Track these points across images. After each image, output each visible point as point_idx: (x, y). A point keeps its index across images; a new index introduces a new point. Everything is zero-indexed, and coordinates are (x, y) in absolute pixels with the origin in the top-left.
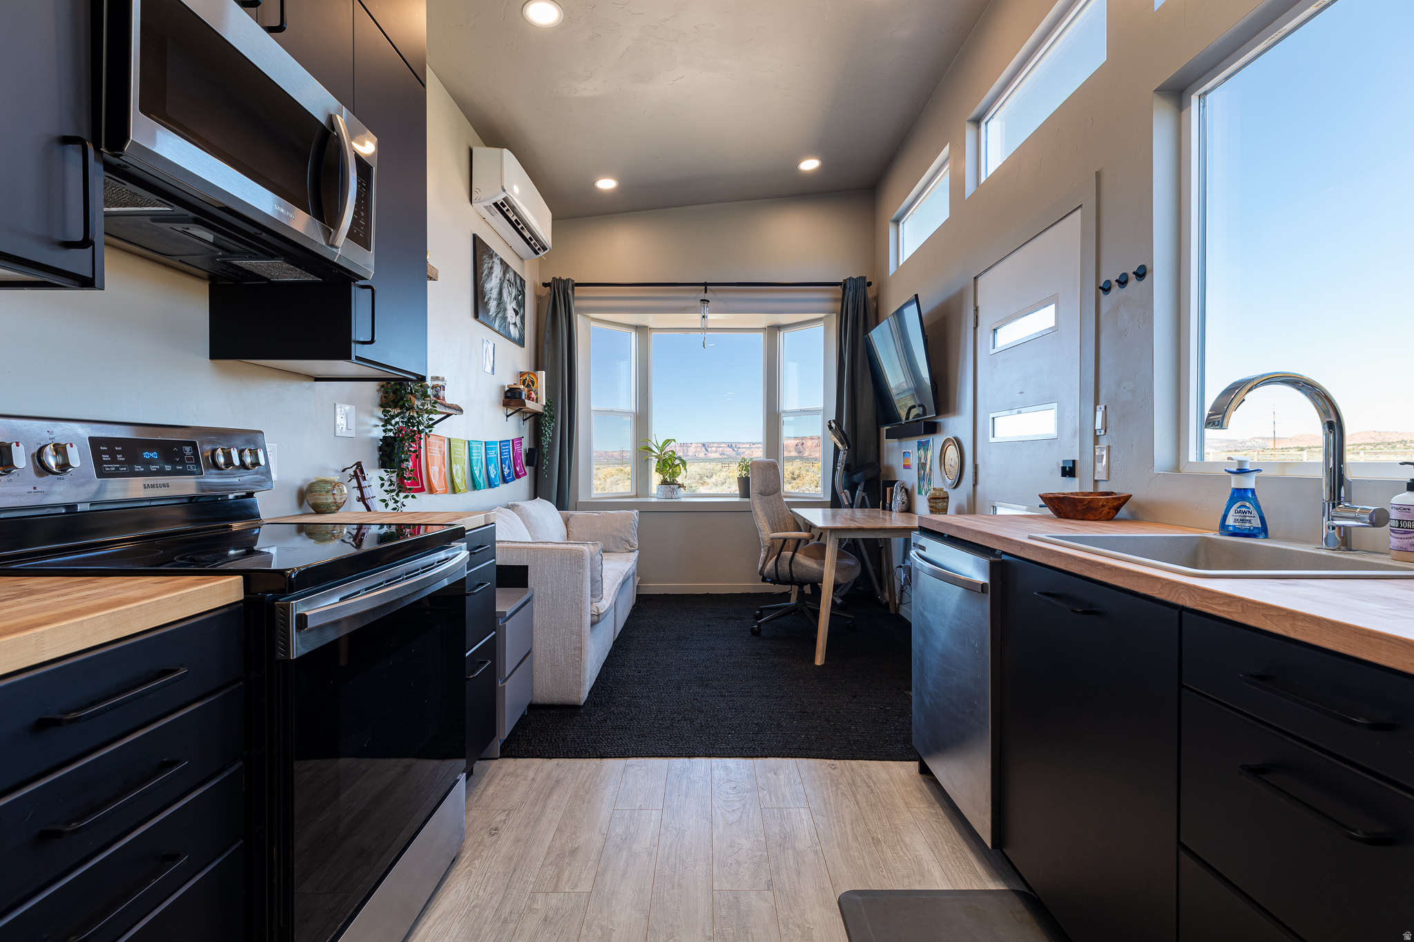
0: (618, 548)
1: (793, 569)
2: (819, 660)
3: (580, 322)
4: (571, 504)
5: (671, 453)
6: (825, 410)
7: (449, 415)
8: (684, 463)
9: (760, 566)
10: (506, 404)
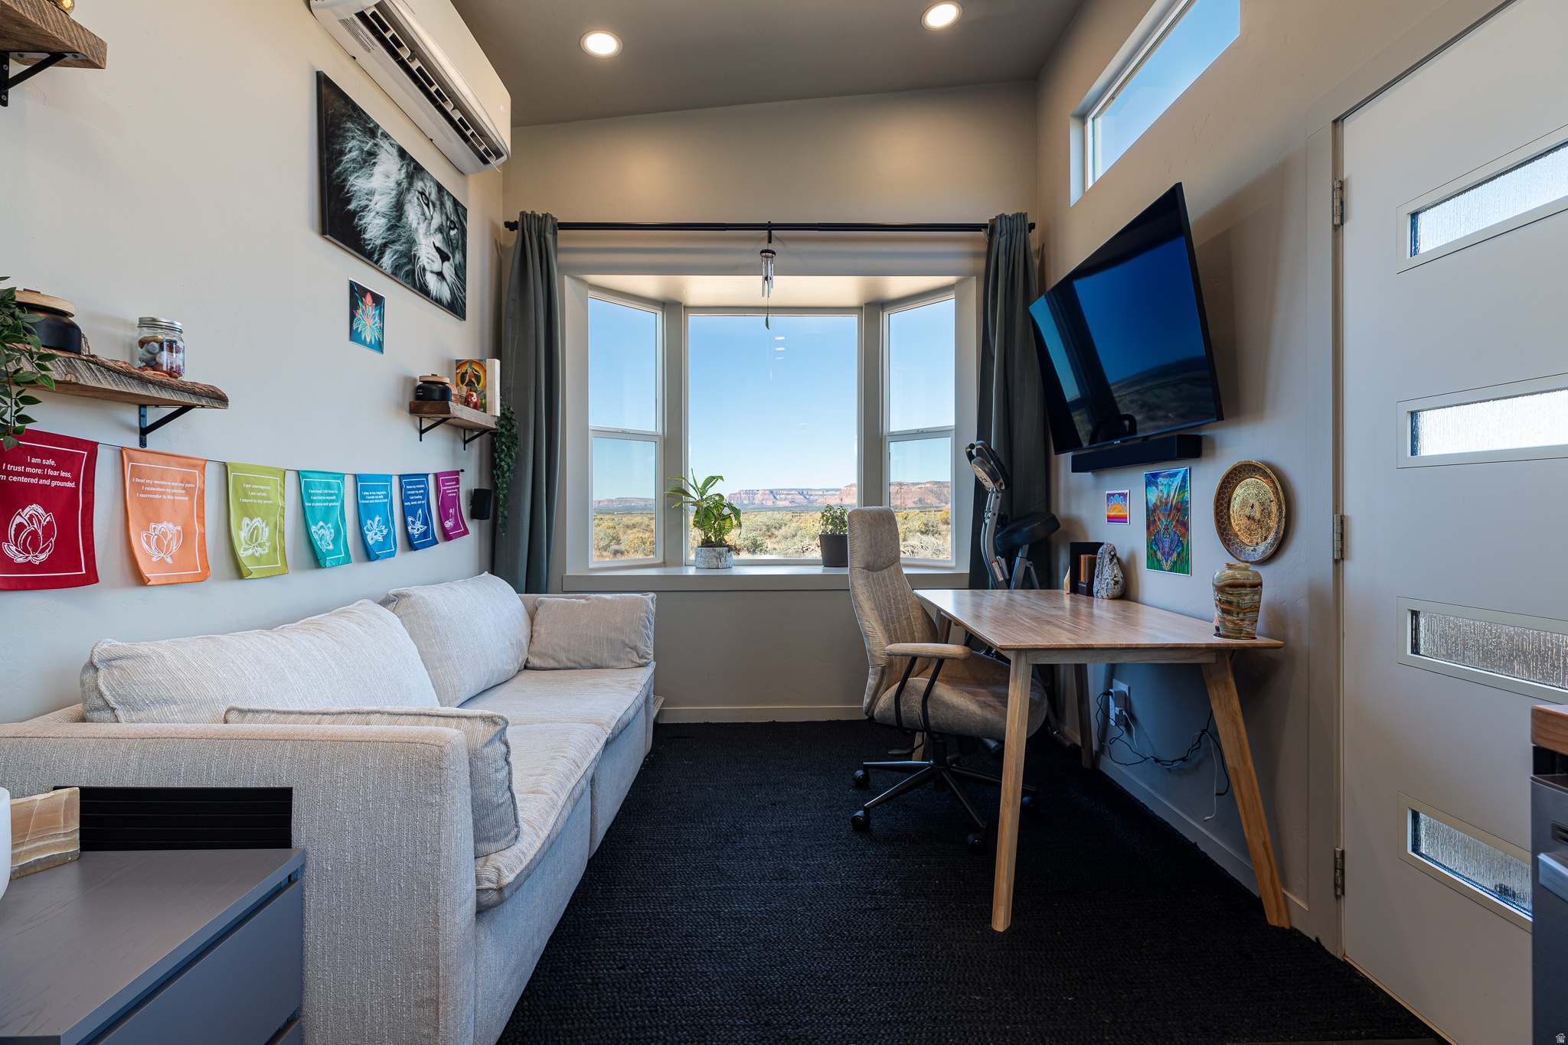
0: (618, 659)
1: (930, 711)
2: (1001, 921)
3: (568, 290)
4: (554, 581)
5: (717, 498)
6: (958, 431)
7: (185, 408)
8: (737, 513)
9: (867, 700)
10: (414, 410)
